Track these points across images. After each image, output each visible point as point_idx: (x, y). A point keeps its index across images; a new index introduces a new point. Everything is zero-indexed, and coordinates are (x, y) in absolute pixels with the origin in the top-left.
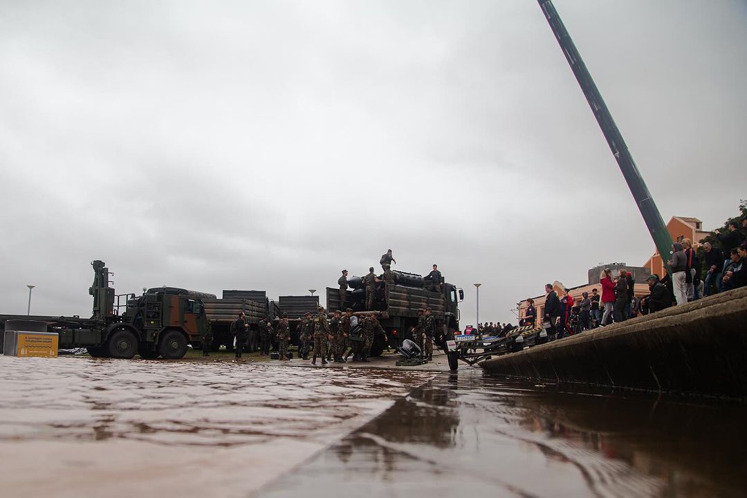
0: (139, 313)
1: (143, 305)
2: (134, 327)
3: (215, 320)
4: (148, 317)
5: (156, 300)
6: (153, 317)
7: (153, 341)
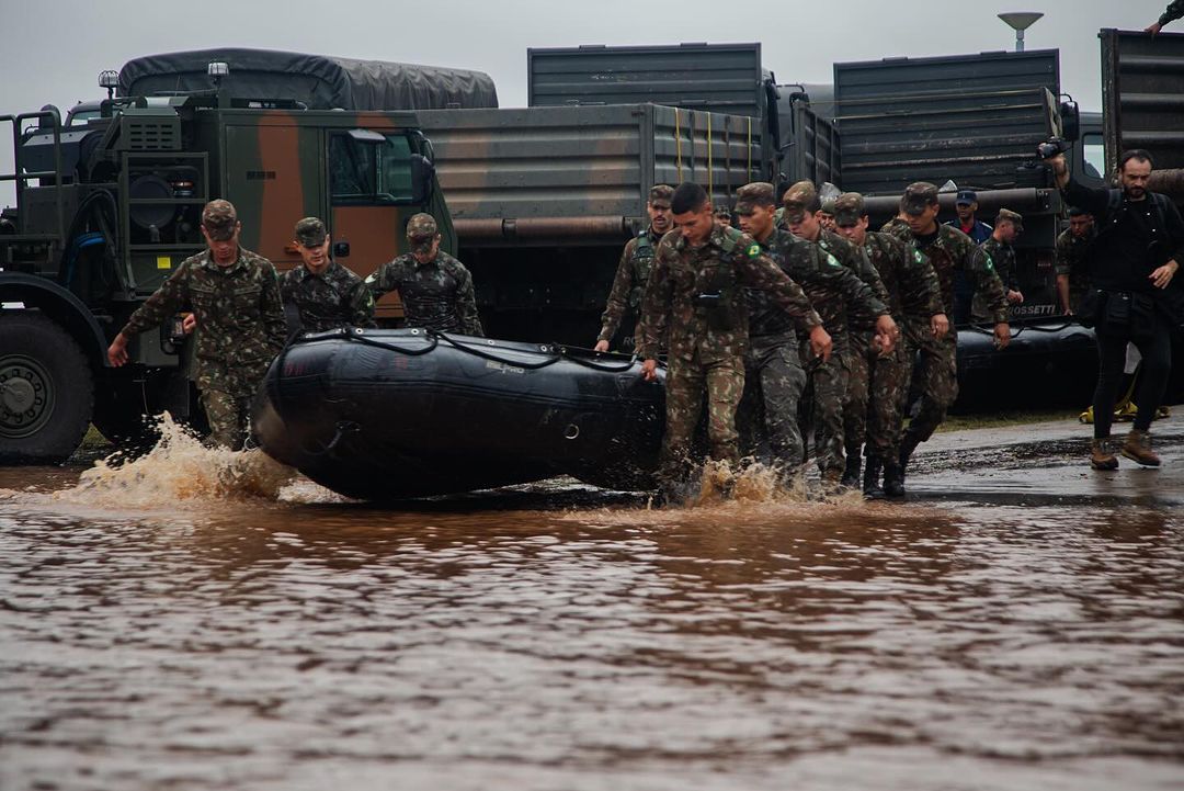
0: (92, 212)
1: (107, 170)
2: (65, 293)
3: (498, 222)
4: (140, 235)
5: (176, 141)
6: (168, 234)
7: (174, 361)
